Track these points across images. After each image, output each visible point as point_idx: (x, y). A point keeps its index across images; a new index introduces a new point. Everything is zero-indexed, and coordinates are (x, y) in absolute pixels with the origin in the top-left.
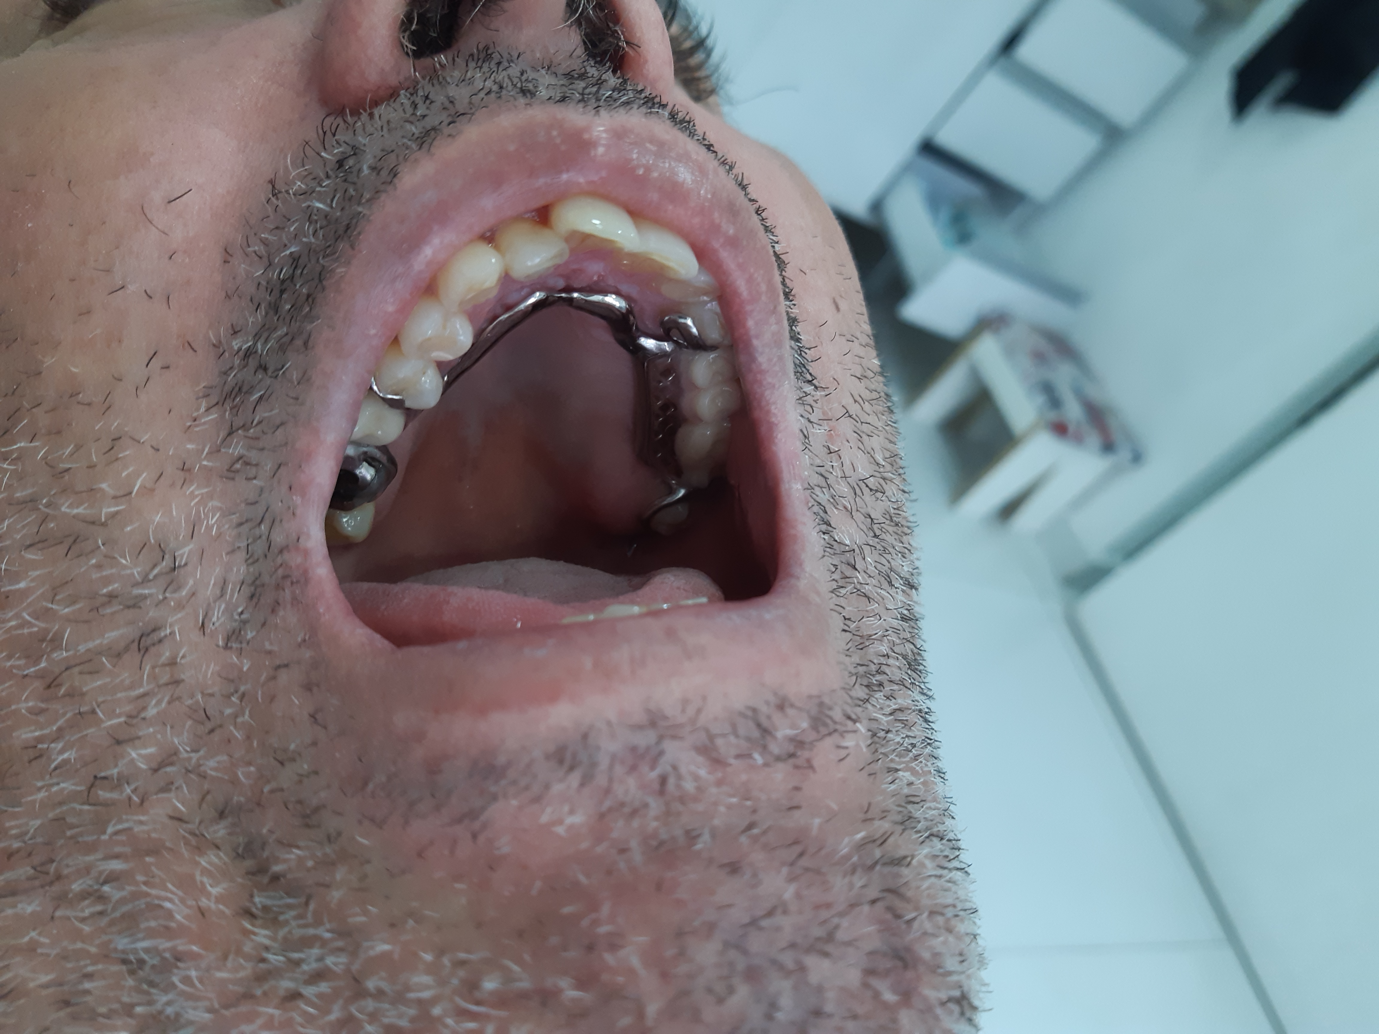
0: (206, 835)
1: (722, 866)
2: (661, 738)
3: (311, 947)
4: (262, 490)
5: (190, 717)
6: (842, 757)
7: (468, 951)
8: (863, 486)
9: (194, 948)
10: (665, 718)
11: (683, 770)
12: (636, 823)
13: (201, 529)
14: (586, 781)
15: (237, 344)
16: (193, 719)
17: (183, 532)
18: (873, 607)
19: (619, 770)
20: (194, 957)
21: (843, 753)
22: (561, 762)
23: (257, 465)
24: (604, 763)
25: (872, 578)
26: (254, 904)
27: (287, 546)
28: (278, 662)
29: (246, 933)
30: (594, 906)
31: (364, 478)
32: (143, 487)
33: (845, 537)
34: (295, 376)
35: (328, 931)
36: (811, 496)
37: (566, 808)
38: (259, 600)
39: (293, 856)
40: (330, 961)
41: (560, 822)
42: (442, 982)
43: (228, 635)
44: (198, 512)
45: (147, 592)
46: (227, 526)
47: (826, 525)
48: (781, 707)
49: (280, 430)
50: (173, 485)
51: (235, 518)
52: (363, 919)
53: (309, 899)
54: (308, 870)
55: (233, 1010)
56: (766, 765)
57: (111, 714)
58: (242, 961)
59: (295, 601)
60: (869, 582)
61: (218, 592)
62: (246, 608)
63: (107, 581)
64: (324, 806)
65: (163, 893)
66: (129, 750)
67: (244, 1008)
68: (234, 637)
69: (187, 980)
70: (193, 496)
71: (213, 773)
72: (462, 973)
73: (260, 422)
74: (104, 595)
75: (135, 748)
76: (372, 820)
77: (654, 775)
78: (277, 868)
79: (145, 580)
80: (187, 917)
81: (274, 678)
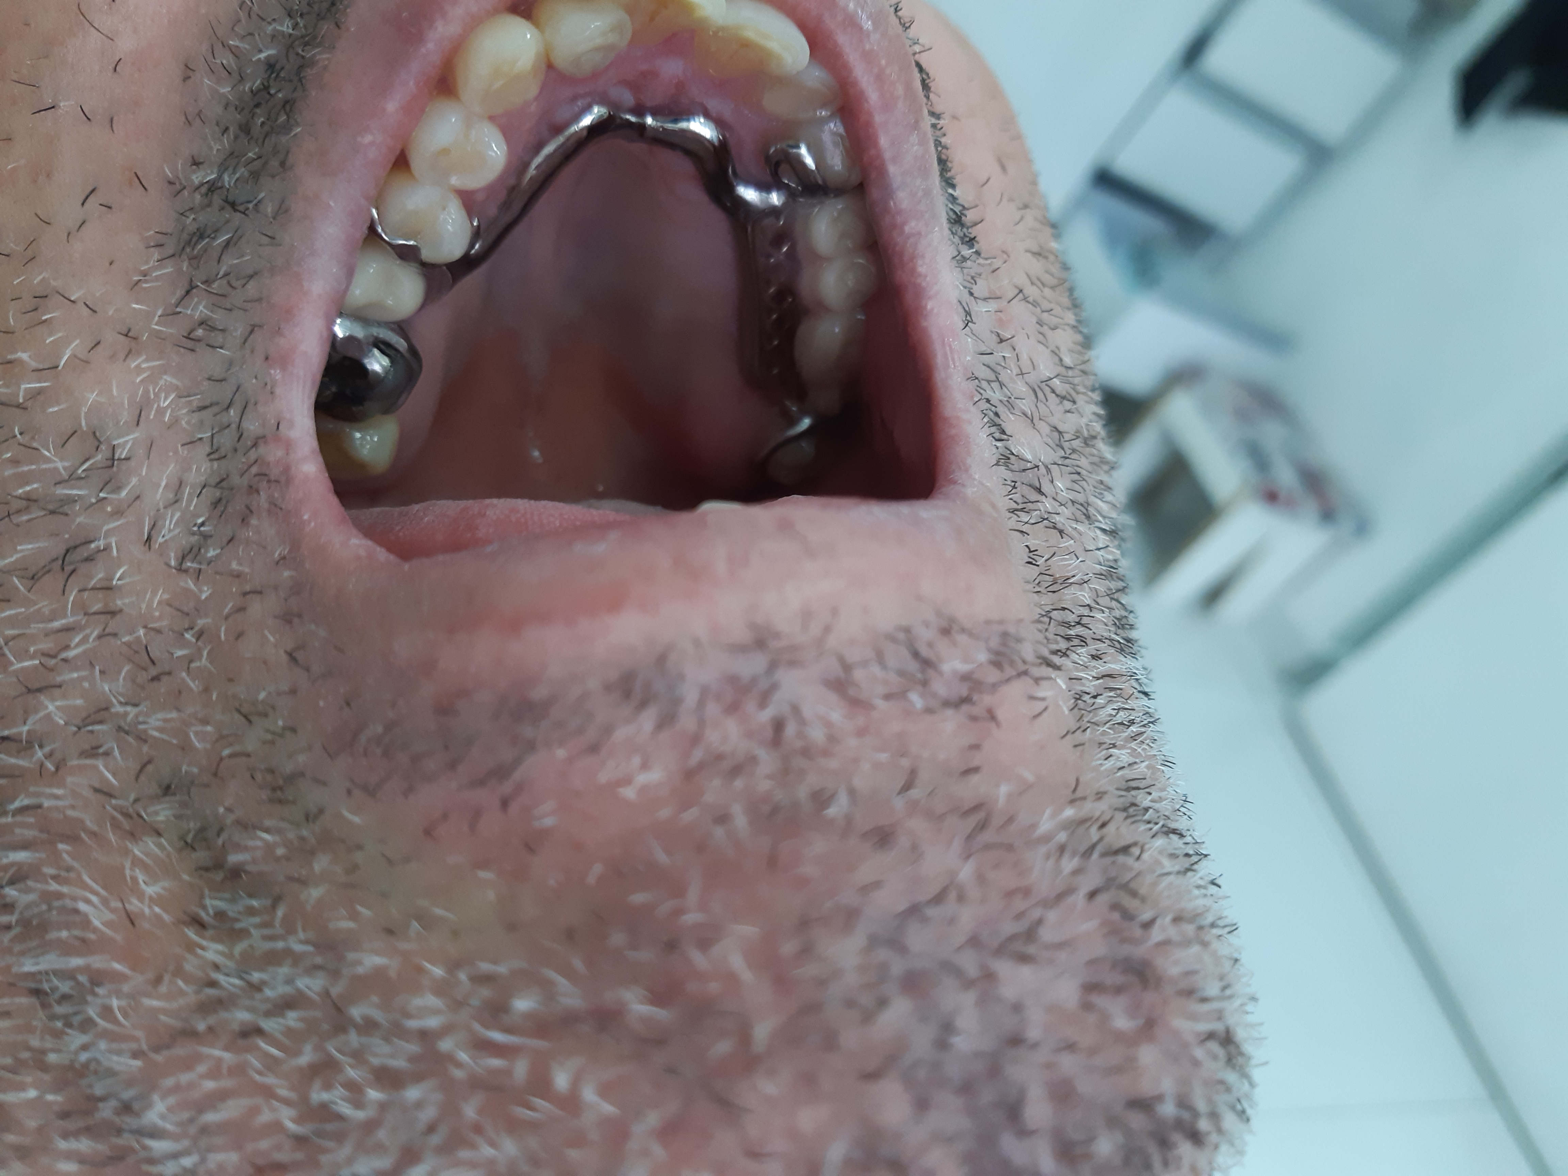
0: (145, 816)
1: (865, 835)
2: (773, 666)
3: (279, 964)
4: (230, 363)
5: (130, 660)
6: (1037, 713)
7: (495, 962)
8: (1047, 390)
9: (117, 966)
10: (777, 635)
11: (807, 712)
12: (739, 783)
13: (149, 415)
14: (666, 721)
15: (197, 178)
16: (133, 662)
17: (125, 416)
18: (1066, 544)
19: (712, 709)
20: (118, 978)
21: (1039, 706)
22: (627, 694)
23: (222, 330)
24: (690, 696)
25: (1063, 507)
26: (204, 907)
27: (264, 437)
28: (248, 588)
29: (191, 947)
30: (678, 890)
31: (375, 373)
32: (74, 356)
33: (1025, 451)
34: (269, 208)
35: (301, 942)
36: (977, 390)
37: (636, 761)
38: (225, 507)
39: (259, 843)
40: (302, 983)
41: (627, 781)
42: (457, 1005)
43: (184, 555)
44: (146, 392)
45: (75, 492)
46: (184, 411)
47: (1000, 433)
48: (946, 632)
49: (251, 283)
50: (113, 357)
51: (196, 401)
52: (351, 925)
53: (277, 900)
54: (278, 859)
55: (166, 1053)
56: (929, 711)
57: (23, 655)
58: (180, 983)
59: (274, 506)
60: (1061, 512)
61: (171, 496)
62: (207, 519)
63: (25, 479)
64: (302, 774)
65: (79, 892)
66: (46, 702)
67: (180, 1051)
68: (190, 556)
69: (107, 1012)
70: (139, 370)
71: (156, 734)
72: (485, 992)
73: (226, 275)
74: (19, 498)
75: (53, 700)
76: (365, 788)
77: (765, 716)
78: (234, 858)
79: (72, 478)
80: (108, 924)
81: (242, 609)
